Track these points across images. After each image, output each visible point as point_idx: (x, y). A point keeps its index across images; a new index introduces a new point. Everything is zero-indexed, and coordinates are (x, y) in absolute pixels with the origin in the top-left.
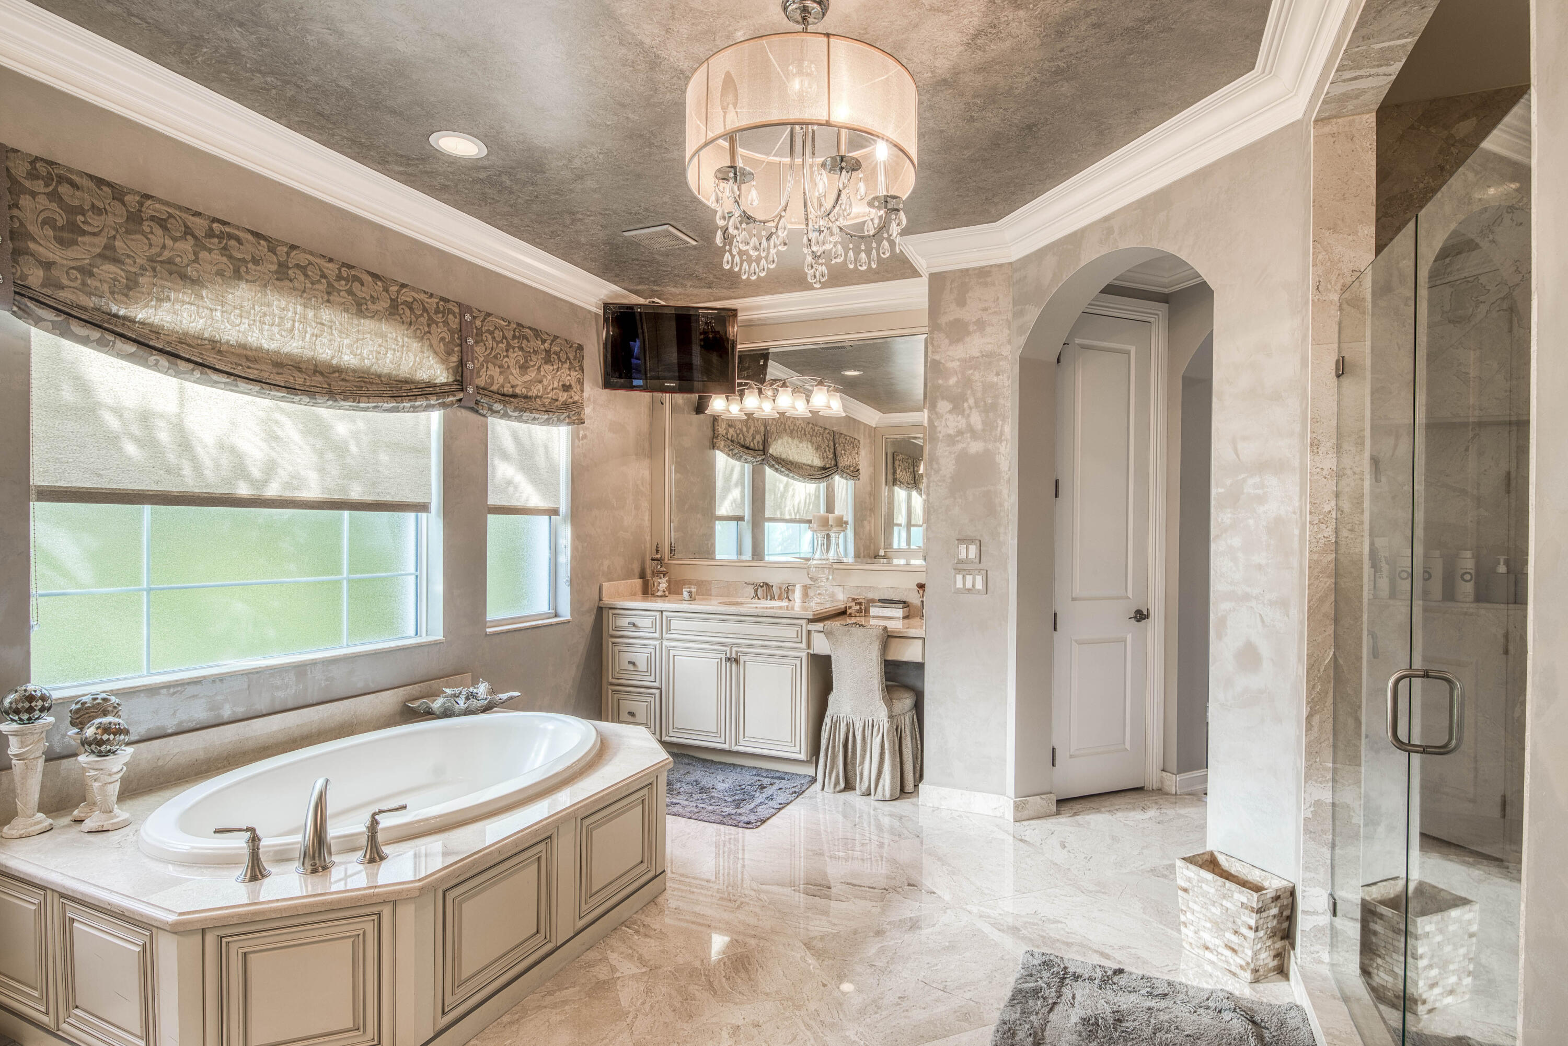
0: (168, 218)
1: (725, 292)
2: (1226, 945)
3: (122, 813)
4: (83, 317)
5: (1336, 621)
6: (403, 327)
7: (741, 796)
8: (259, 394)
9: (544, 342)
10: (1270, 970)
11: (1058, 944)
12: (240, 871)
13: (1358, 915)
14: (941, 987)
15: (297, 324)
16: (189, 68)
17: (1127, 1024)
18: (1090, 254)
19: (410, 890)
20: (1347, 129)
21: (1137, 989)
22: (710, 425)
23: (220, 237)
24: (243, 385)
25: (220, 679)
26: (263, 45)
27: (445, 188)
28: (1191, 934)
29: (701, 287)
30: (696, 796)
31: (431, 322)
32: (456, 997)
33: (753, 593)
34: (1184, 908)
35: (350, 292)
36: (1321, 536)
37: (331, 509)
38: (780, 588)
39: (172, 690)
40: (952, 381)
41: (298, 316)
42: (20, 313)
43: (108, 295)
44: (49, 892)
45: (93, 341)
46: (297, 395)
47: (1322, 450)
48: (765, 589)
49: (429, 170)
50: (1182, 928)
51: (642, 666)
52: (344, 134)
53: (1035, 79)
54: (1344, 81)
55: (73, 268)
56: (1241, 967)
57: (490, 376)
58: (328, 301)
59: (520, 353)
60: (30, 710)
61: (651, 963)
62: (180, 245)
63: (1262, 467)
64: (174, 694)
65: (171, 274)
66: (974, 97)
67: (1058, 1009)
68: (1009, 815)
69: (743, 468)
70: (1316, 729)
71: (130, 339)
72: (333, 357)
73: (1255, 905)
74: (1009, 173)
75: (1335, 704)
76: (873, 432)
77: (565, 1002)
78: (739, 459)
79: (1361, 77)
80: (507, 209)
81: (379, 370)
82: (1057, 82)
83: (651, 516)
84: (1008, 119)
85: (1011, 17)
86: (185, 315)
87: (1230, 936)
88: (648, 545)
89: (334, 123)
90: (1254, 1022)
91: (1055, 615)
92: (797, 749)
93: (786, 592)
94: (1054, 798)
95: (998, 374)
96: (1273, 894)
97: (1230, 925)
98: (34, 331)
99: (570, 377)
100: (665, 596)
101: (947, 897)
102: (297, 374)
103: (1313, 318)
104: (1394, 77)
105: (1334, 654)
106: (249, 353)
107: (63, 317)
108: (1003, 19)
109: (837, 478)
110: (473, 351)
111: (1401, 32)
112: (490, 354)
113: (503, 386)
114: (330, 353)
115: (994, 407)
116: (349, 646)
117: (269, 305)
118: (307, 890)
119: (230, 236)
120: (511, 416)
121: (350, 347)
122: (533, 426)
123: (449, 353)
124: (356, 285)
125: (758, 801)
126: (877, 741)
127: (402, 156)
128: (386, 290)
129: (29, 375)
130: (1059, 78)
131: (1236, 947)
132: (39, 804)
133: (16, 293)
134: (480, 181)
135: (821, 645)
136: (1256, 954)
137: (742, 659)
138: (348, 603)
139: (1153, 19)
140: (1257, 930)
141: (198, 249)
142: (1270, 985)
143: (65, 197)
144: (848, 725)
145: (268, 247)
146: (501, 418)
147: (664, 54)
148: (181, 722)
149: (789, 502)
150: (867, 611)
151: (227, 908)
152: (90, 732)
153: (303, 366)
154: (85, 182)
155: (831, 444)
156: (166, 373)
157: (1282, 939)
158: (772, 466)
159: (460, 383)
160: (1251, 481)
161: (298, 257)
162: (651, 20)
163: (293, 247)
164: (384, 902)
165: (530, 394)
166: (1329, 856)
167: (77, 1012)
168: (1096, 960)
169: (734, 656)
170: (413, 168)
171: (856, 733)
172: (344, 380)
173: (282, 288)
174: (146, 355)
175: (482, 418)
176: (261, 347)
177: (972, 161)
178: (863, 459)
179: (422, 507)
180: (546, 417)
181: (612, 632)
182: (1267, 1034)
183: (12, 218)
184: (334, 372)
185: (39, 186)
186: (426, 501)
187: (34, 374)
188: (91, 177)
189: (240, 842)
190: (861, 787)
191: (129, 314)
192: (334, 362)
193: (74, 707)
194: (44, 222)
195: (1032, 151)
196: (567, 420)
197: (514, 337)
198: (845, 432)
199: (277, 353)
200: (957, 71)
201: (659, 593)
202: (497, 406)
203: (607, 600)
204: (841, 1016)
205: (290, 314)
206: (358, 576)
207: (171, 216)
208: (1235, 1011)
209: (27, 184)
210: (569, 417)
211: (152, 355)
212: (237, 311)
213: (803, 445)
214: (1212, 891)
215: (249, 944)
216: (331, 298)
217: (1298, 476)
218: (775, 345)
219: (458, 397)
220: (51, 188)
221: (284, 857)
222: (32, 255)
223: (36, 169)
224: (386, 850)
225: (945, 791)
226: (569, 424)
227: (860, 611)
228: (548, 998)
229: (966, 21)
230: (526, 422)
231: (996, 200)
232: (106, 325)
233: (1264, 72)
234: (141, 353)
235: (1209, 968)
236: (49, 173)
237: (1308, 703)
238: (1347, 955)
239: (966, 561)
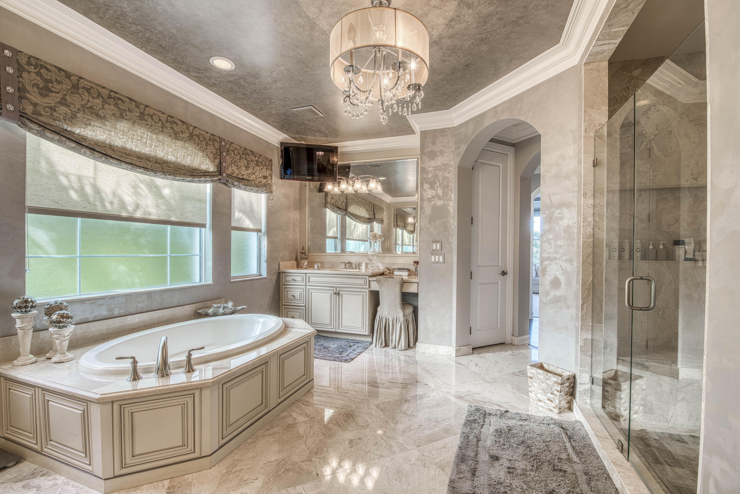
0: (91, 88)
1: (333, 139)
2: (548, 399)
3: (70, 355)
4: (51, 129)
5: (593, 265)
6: (195, 146)
7: (342, 350)
8: (131, 170)
9: (255, 157)
10: (565, 408)
11: (480, 402)
12: (128, 377)
13: (601, 384)
14: (435, 421)
15: (148, 141)
16: (102, 21)
17: (514, 431)
18: (488, 122)
19: (208, 383)
20: (597, 67)
21: (515, 418)
22: (324, 198)
23: (114, 98)
24: (124, 165)
25: (113, 297)
26: (137, 10)
27: (214, 85)
28: (533, 395)
29: (323, 137)
30: (323, 350)
31: (207, 144)
32: (228, 431)
33: (344, 267)
34: (530, 385)
35: (172, 128)
36: (587, 231)
37: (163, 224)
38: (356, 264)
39: (91, 302)
40: (430, 176)
41: (148, 137)
42: (22, 125)
43: (63, 120)
44: (37, 388)
45: (56, 140)
46: (148, 171)
47: (588, 196)
48: (349, 265)
49: (208, 75)
50: (530, 394)
51: (297, 297)
52: (171, 57)
53: (472, 43)
54: (598, 46)
55: (47, 107)
56: (554, 407)
57: (232, 169)
58: (162, 131)
59: (246, 161)
60: (26, 307)
61: (311, 416)
62: (96, 101)
63: (561, 205)
64: (92, 303)
65: (91, 113)
66: (447, 50)
67: (484, 427)
68: (454, 355)
69: (337, 216)
70: (585, 309)
71: (73, 140)
72: (164, 156)
73: (560, 382)
74: (457, 87)
75: (593, 299)
76: (389, 205)
77: (275, 433)
78: (336, 212)
79: (605, 44)
80: (242, 96)
81: (185, 164)
82: (481, 45)
83: (300, 234)
84: (459, 61)
85: (466, 13)
86: (98, 132)
87: (549, 395)
88: (299, 247)
89: (167, 51)
90: (563, 428)
91: (471, 272)
92: (364, 330)
93: (359, 266)
94: (471, 347)
95: (449, 173)
96: (567, 377)
97: (550, 391)
98: (28, 134)
99: (266, 173)
100: (306, 268)
101: (433, 386)
102: (148, 162)
103: (584, 143)
104: (617, 45)
105: (592, 279)
106: (127, 152)
107: (42, 128)
108: (463, 13)
109: (375, 223)
110: (225, 158)
111: (623, 24)
112: (233, 160)
113: (238, 175)
114: (163, 154)
115: (447, 186)
116: (170, 285)
117: (136, 131)
118: (159, 384)
119: (119, 99)
120: (241, 188)
121: (172, 152)
122: (251, 193)
123: (215, 158)
124: (175, 125)
125: (349, 352)
126: (399, 326)
127: (196, 68)
128: (188, 128)
129: (25, 154)
130: (482, 43)
131: (552, 400)
132: (30, 351)
133: (20, 116)
134: (230, 82)
135: (375, 286)
136: (560, 401)
137: (341, 293)
138: (170, 266)
139: (523, 17)
140: (560, 392)
141: (104, 103)
142: (566, 414)
143: (43, 75)
144: (386, 319)
145: (136, 105)
146: (237, 188)
147: (317, 22)
148: (96, 316)
149: (356, 233)
150: (393, 273)
151: (123, 392)
152: (54, 317)
153: (151, 159)
154: (53, 69)
155: (372, 209)
156: (89, 157)
157: (570, 396)
158: (349, 217)
159: (220, 171)
160: (557, 212)
161: (148, 111)
162: (314, 5)
163: (147, 106)
164: (196, 388)
165: (250, 179)
166: (590, 361)
167: (51, 442)
168: (497, 407)
169: (337, 292)
170: (201, 74)
171: (390, 323)
172: (169, 167)
173: (142, 124)
174: (80, 148)
175: (229, 188)
176: (132, 150)
177: (442, 80)
178: (385, 216)
179: (203, 226)
180: (257, 189)
181: (284, 283)
182: (568, 432)
183: (19, 82)
184: (164, 163)
185: (32, 69)
186: (204, 223)
187: (28, 155)
188: (56, 67)
189: (127, 365)
190: (391, 345)
191: (72, 130)
192: (165, 158)
193: (46, 307)
194: (34, 85)
195: (467, 77)
196: (265, 191)
197: (243, 154)
198: (378, 204)
199: (139, 152)
200: (441, 37)
201: (304, 267)
202: (236, 183)
203: (282, 269)
204: (395, 434)
205: (145, 136)
206: (174, 255)
207: (92, 87)
208: (555, 424)
209: (26, 67)
210: (266, 190)
211: (83, 148)
212: (121, 133)
213: (361, 209)
214: (542, 377)
215: (134, 408)
216: (164, 130)
217: (576, 208)
218: (353, 163)
219: (219, 178)
220: (37, 70)
221: (148, 371)
222: (28, 99)
223: (30, 61)
224: (195, 367)
225: (427, 345)
226: (266, 193)
227: (390, 273)
228: (267, 432)
229: (447, 14)
230: (248, 191)
231: (450, 99)
232: (62, 133)
233: (563, 45)
234: (78, 147)
235: (541, 409)
236: (36, 63)
237: (582, 299)
238: (597, 400)
239: (436, 250)
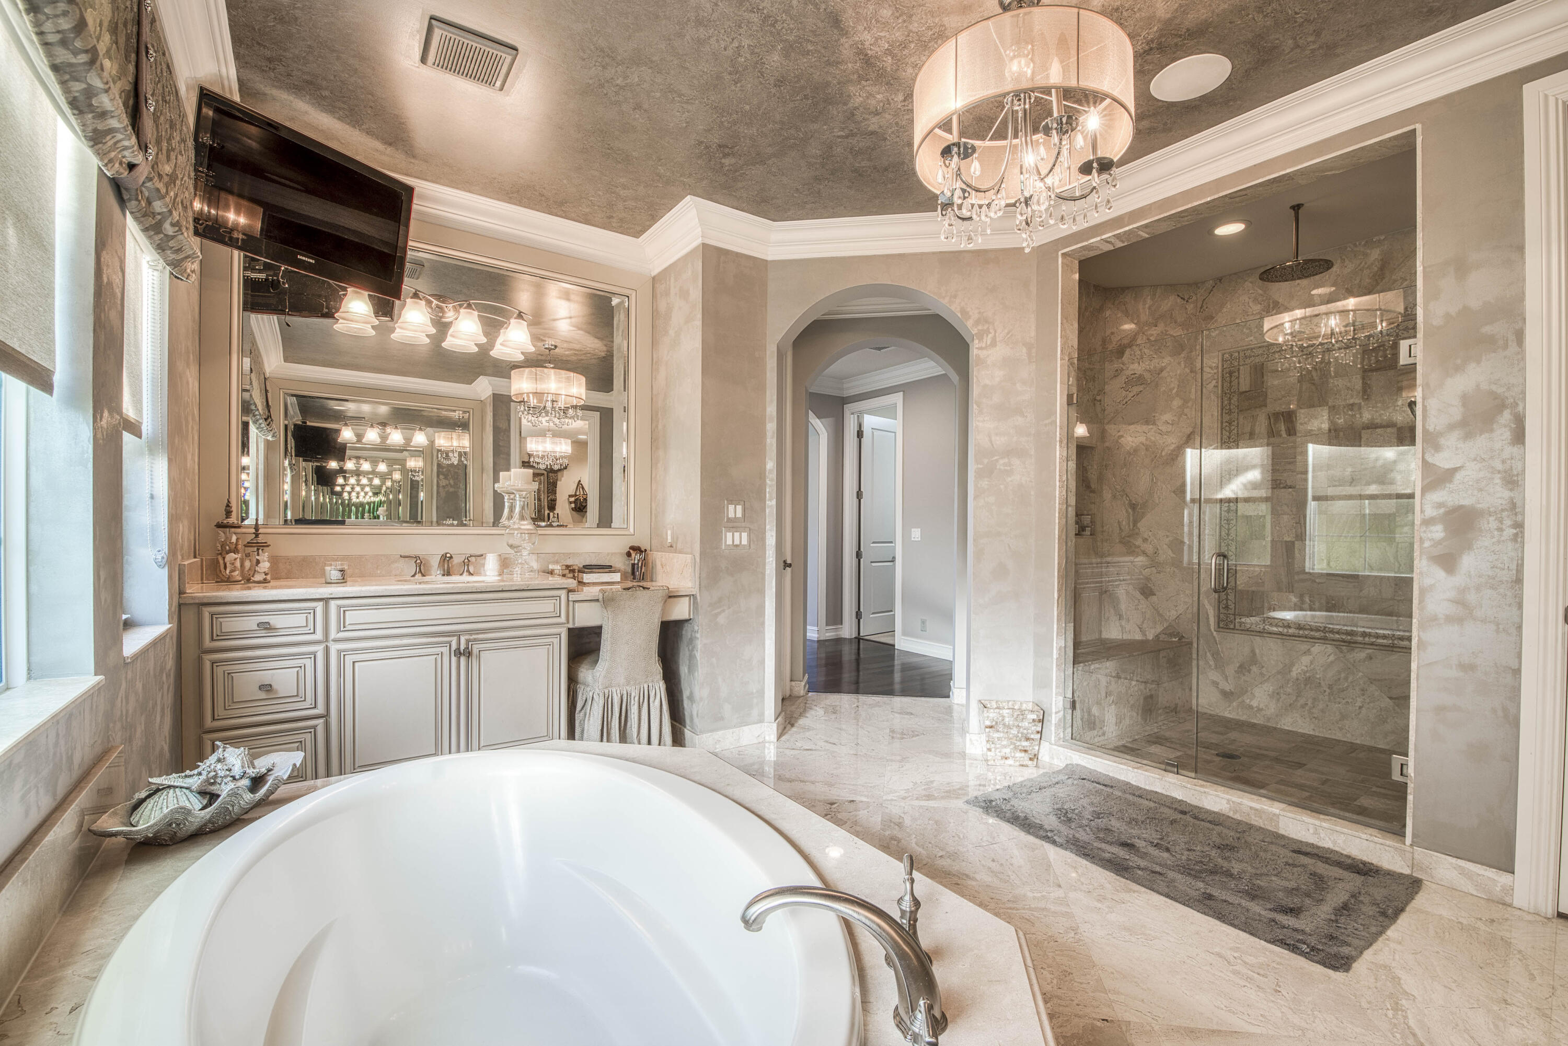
5: (1066, 543)
14: (988, 843)
20: (1071, 264)
33: (416, 569)
36: (1062, 494)
47: (1063, 445)
51: (287, 687)
63: (1009, 453)
68: (771, 737)
70: (1060, 606)
73: (1040, 718)
75: (1066, 590)
83: (199, 454)
93: (465, 565)
100: (265, 581)
105: (1065, 562)
126: (655, 705)
135: (587, 616)
137: (475, 649)
144: (621, 697)
150: (580, 578)
160: (1001, 462)
166: (1064, 677)
171: (631, 704)
181: (209, 645)
186: (50, 366)
201: (258, 577)
203: (192, 592)
237: (1058, 591)
239: (735, 519)
